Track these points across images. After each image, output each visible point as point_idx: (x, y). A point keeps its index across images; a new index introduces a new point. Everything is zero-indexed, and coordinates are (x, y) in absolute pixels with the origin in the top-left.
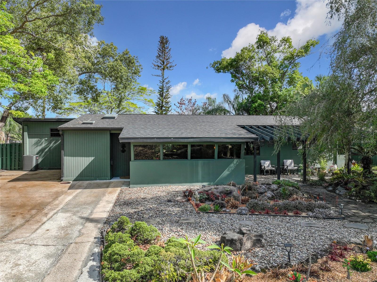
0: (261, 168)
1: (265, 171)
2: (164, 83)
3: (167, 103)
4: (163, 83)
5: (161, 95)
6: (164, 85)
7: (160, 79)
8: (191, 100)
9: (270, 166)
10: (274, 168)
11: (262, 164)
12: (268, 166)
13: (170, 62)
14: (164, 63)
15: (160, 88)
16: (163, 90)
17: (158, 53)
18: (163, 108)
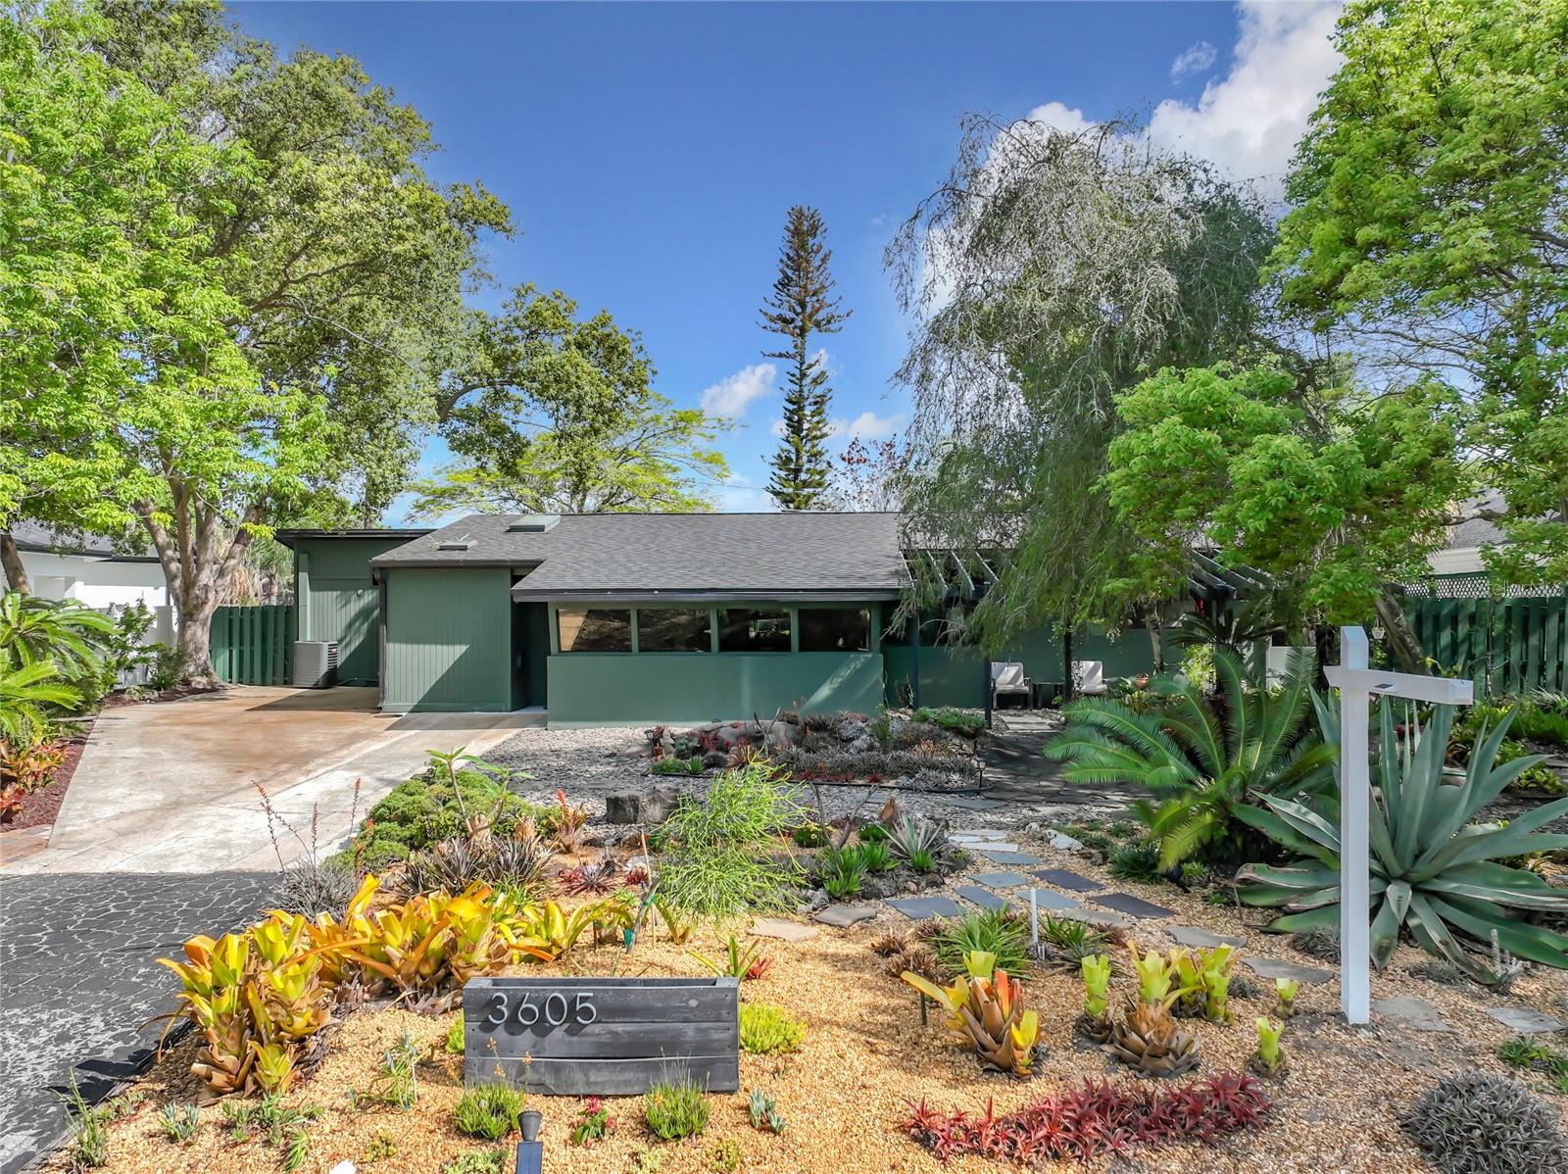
2: (804, 382)
3: (815, 456)
4: (801, 380)
5: (796, 427)
6: (806, 390)
7: (791, 365)
8: (891, 445)
13: (828, 301)
14: (803, 305)
15: (790, 401)
16: (801, 409)
17: (782, 271)
18: (803, 476)
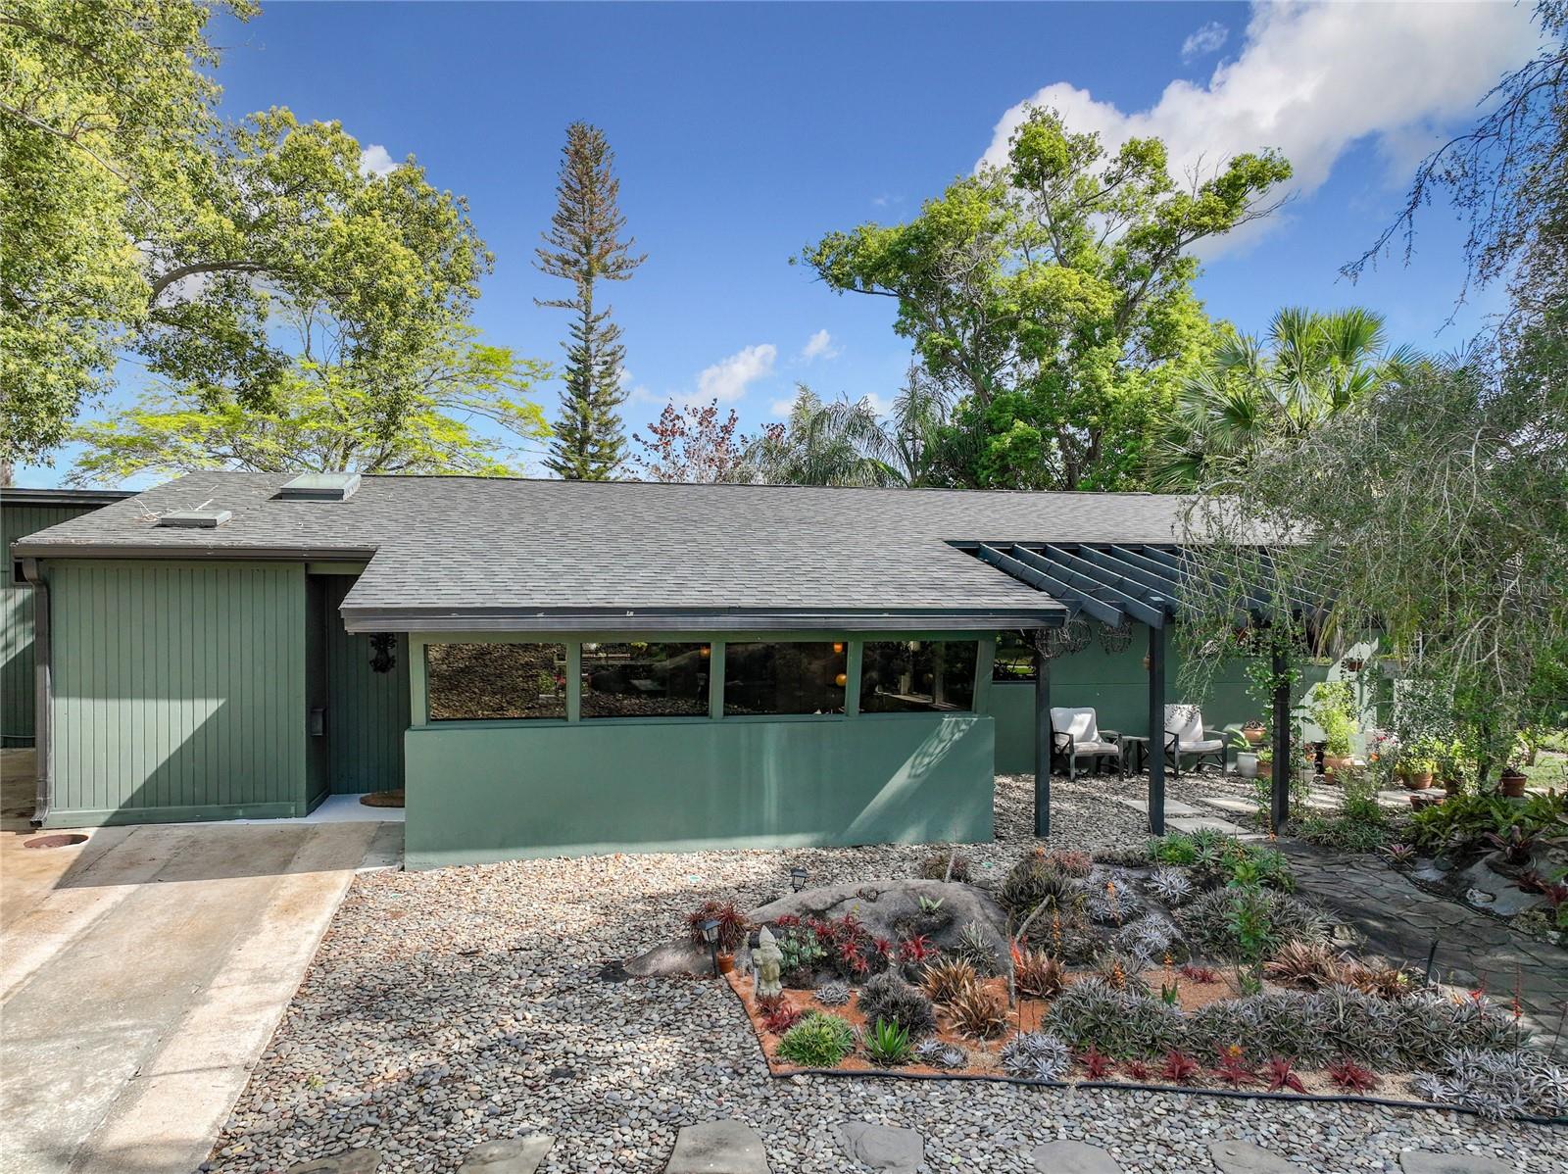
0: (1054, 745)
1: (1072, 759)
2: (591, 337)
3: (606, 426)
4: (586, 334)
5: (580, 390)
6: (593, 347)
7: (574, 316)
8: (712, 412)
9: (1096, 734)
10: (1114, 748)
11: (1057, 727)
12: (1086, 737)
13: (618, 241)
14: (588, 247)
15: (574, 359)
16: (588, 368)
17: (563, 205)
18: (590, 449)
